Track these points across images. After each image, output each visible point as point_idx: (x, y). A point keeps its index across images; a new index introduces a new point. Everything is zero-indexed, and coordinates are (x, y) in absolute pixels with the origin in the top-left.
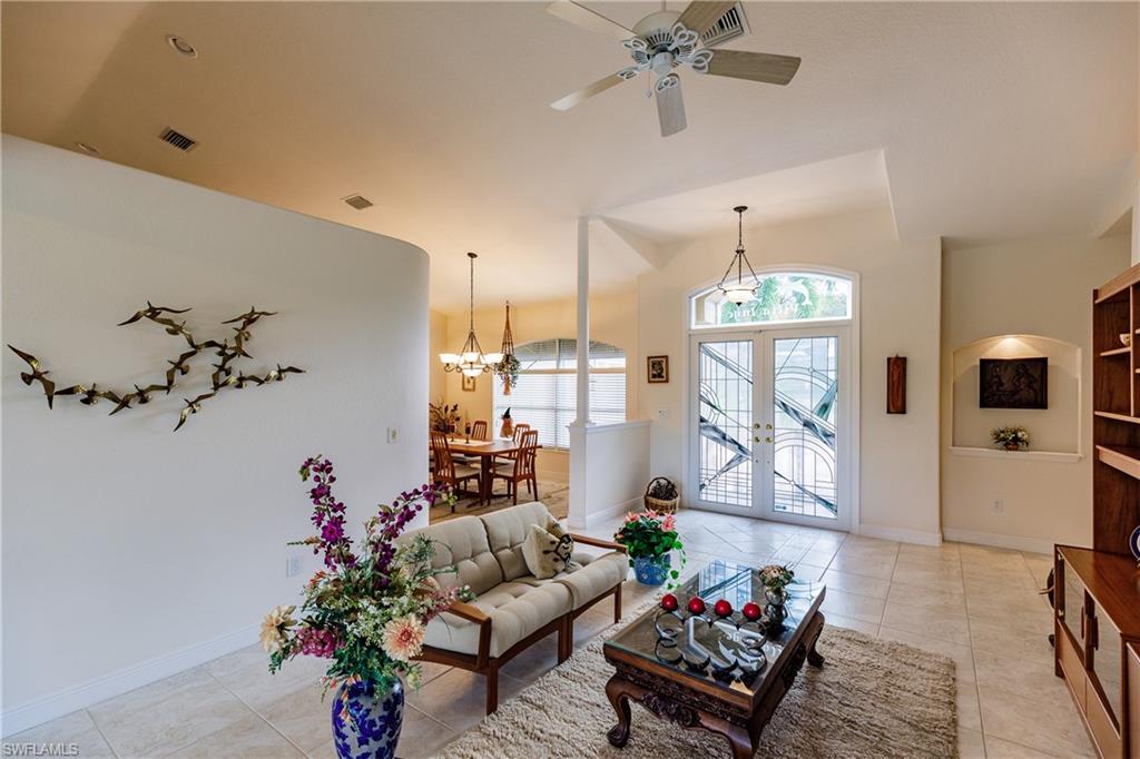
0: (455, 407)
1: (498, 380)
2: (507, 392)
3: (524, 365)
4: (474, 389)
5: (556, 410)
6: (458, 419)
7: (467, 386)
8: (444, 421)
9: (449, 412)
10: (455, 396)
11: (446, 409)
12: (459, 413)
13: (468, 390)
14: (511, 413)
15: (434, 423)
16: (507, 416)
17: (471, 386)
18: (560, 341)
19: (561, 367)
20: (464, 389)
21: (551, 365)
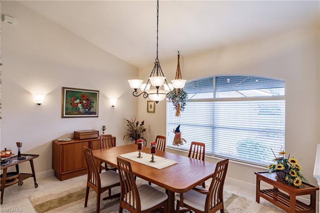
0: (143, 123)
1: (170, 107)
2: (178, 114)
3: (189, 96)
4: (154, 112)
5: (213, 128)
6: (144, 130)
7: (150, 110)
8: (136, 131)
9: (139, 125)
10: (143, 116)
11: (137, 124)
12: (145, 126)
13: (151, 112)
14: (180, 129)
15: (130, 133)
16: (177, 130)
17: (152, 110)
18: (216, 77)
19: (217, 97)
20: (148, 111)
21: (210, 95)
